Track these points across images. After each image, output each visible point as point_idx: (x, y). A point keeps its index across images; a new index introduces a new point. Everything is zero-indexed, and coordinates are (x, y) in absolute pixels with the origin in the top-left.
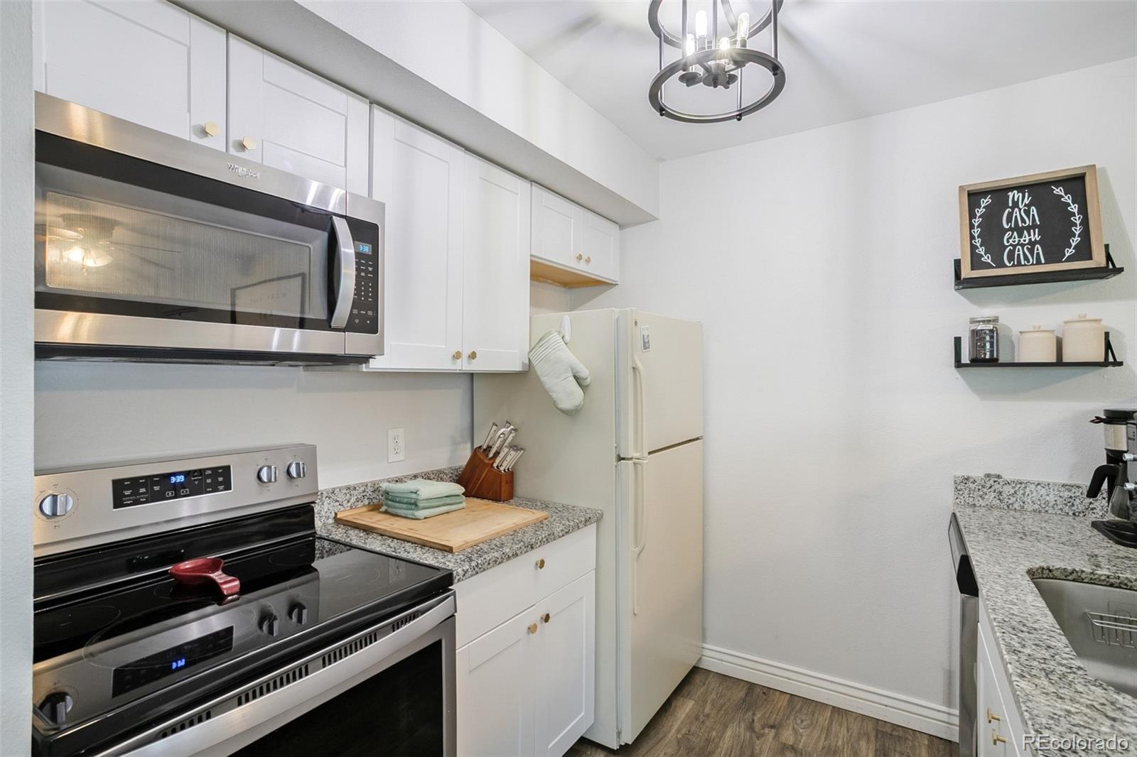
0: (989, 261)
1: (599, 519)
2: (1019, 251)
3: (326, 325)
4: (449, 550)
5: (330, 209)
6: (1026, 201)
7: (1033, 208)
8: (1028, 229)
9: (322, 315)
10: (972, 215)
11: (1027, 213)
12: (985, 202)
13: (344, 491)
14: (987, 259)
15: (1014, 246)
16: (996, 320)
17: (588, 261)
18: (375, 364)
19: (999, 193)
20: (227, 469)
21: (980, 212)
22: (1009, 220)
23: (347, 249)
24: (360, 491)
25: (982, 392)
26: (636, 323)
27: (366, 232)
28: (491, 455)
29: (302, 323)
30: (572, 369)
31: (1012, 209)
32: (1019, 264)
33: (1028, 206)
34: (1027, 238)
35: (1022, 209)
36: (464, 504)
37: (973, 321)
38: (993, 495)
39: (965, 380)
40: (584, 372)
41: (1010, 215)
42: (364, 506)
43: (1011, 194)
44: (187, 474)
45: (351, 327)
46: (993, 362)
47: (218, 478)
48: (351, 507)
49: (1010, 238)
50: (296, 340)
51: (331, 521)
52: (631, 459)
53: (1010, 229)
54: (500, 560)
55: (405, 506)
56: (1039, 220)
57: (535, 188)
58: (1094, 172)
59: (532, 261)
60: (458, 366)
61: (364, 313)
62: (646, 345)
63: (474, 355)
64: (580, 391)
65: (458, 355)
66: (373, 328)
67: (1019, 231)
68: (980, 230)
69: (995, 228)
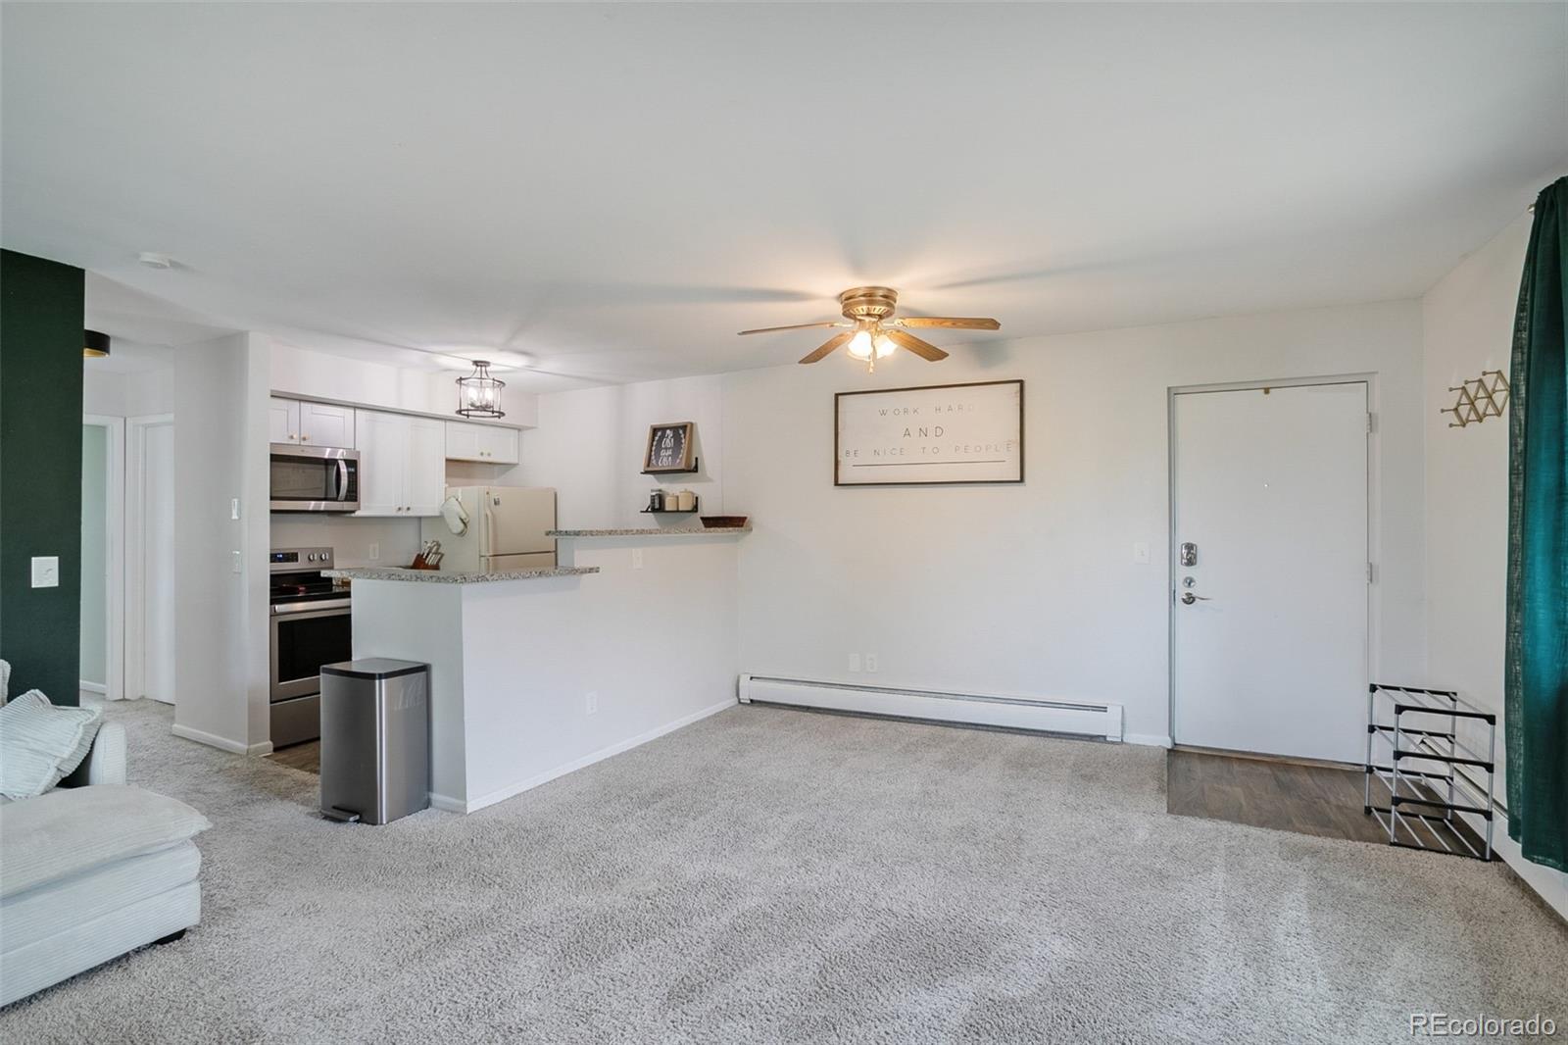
3: (336, 500)
5: (337, 457)
9: (335, 495)
10: (653, 440)
14: (654, 462)
16: (660, 490)
17: (489, 455)
18: (358, 513)
20: (296, 554)
21: (657, 438)
23: (344, 470)
26: (488, 493)
27: (352, 464)
28: (424, 557)
29: (325, 499)
30: (458, 514)
37: (653, 490)
39: (654, 518)
40: (464, 516)
44: (283, 554)
45: (346, 499)
46: (660, 510)
47: (293, 557)
50: (323, 505)
52: (485, 556)
57: (448, 423)
58: (692, 424)
59: (447, 460)
60: (400, 514)
61: (353, 495)
62: (496, 503)
63: (408, 509)
64: (462, 525)
65: (399, 509)
66: (356, 499)
67: (666, 448)
68: (654, 448)
69: (659, 447)
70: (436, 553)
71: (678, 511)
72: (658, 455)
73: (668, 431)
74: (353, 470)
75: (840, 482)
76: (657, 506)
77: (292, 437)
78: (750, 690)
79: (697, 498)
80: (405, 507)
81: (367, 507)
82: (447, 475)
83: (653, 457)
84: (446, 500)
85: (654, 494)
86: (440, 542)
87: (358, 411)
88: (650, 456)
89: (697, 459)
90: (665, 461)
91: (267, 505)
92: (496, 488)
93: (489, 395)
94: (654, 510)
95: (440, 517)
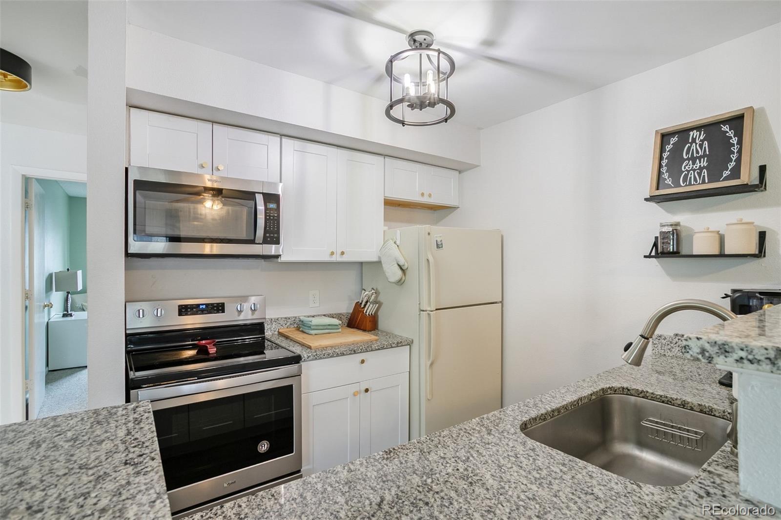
0: (670, 183)
1: (410, 344)
2: (691, 175)
3: (252, 242)
4: (310, 347)
5: (254, 190)
6: (702, 138)
7: (706, 142)
8: (700, 158)
9: (253, 236)
10: (662, 150)
11: (701, 146)
12: (674, 140)
13: (284, 319)
14: (669, 181)
15: (688, 171)
17: (430, 195)
18: (284, 259)
19: (683, 133)
20: (223, 305)
21: (668, 148)
22: (688, 153)
24: (292, 320)
25: (674, 275)
26: (429, 234)
28: (362, 306)
30: (396, 260)
31: (691, 143)
32: (690, 184)
33: (702, 141)
34: (699, 165)
35: (699, 144)
36: (340, 330)
37: (662, 226)
38: (678, 349)
39: (662, 267)
40: (402, 262)
41: (689, 148)
42: (294, 327)
43: (691, 133)
44: (207, 305)
45: (266, 241)
46: (676, 254)
47: (219, 308)
48: (287, 328)
49: (687, 165)
51: (276, 333)
52: (426, 311)
53: (688, 159)
54: (331, 354)
55: (307, 328)
56: (709, 151)
57: (387, 159)
58: (756, 110)
60: (334, 259)
61: (273, 236)
62: (439, 246)
63: (343, 253)
64: (400, 272)
65: (332, 253)
66: (277, 242)
67: (693, 160)
68: (666, 162)
69: (676, 160)
70: (375, 302)
71: (722, 255)
72: (676, 173)
74: (272, 206)
76: (668, 249)
77: (203, 166)
79: (763, 235)
80: (339, 252)
81: (291, 251)
82: (386, 219)
83: (667, 177)
84: (384, 245)
85: (663, 230)
86: (380, 289)
87: (284, 140)
89: (762, 168)
90: (693, 179)
92: (439, 231)
94: (660, 255)
95: (379, 263)
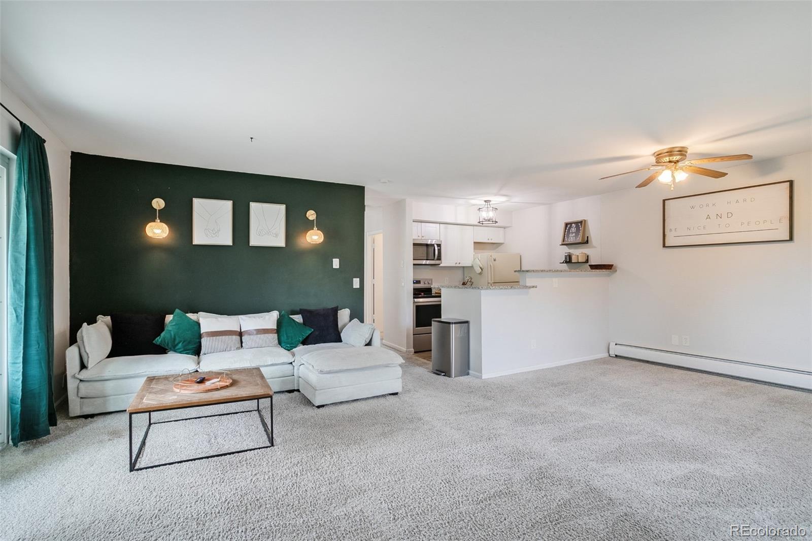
3: (433, 260)
5: (433, 243)
9: (433, 258)
10: (566, 229)
12: (569, 226)
14: (566, 239)
16: (569, 253)
17: (492, 239)
18: (441, 265)
19: (571, 224)
20: (422, 281)
21: (567, 228)
23: (436, 248)
26: (491, 256)
27: (439, 245)
28: (466, 283)
29: (430, 260)
30: (479, 265)
39: (567, 266)
40: (481, 266)
44: (416, 281)
45: (437, 260)
50: (428, 262)
51: (435, 293)
57: (474, 227)
58: (585, 220)
59: (474, 243)
60: (456, 265)
61: (439, 258)
62: (495, 260)
63: (459, 263)
64: (481, 270)
65: (456, 263)
66: (440, 260)
67: (572, 233)
68: (566, 233)
69: (569, 232)
70: (470, 282)
71: (578, 262)
72: (568, 237)
73: (573, 225)
74: (439, 248)
75: (666, 246)
76: (568, 260)
77: (419, 236)
78: (615, 350)
79: (588, 256)
81: (444, 263)
82: (474, 249)
83: (566, 237)
84: (474, 259)
85: (566, 254)
86: (472, 277)
87: (441, 225)
88: (564, 237)
89: (588, 237)
90: (572, 239)
91: (412, 262)
92: (494, 254)
93: (491, 215)
94: (566, 262)
95: (472, 267)
